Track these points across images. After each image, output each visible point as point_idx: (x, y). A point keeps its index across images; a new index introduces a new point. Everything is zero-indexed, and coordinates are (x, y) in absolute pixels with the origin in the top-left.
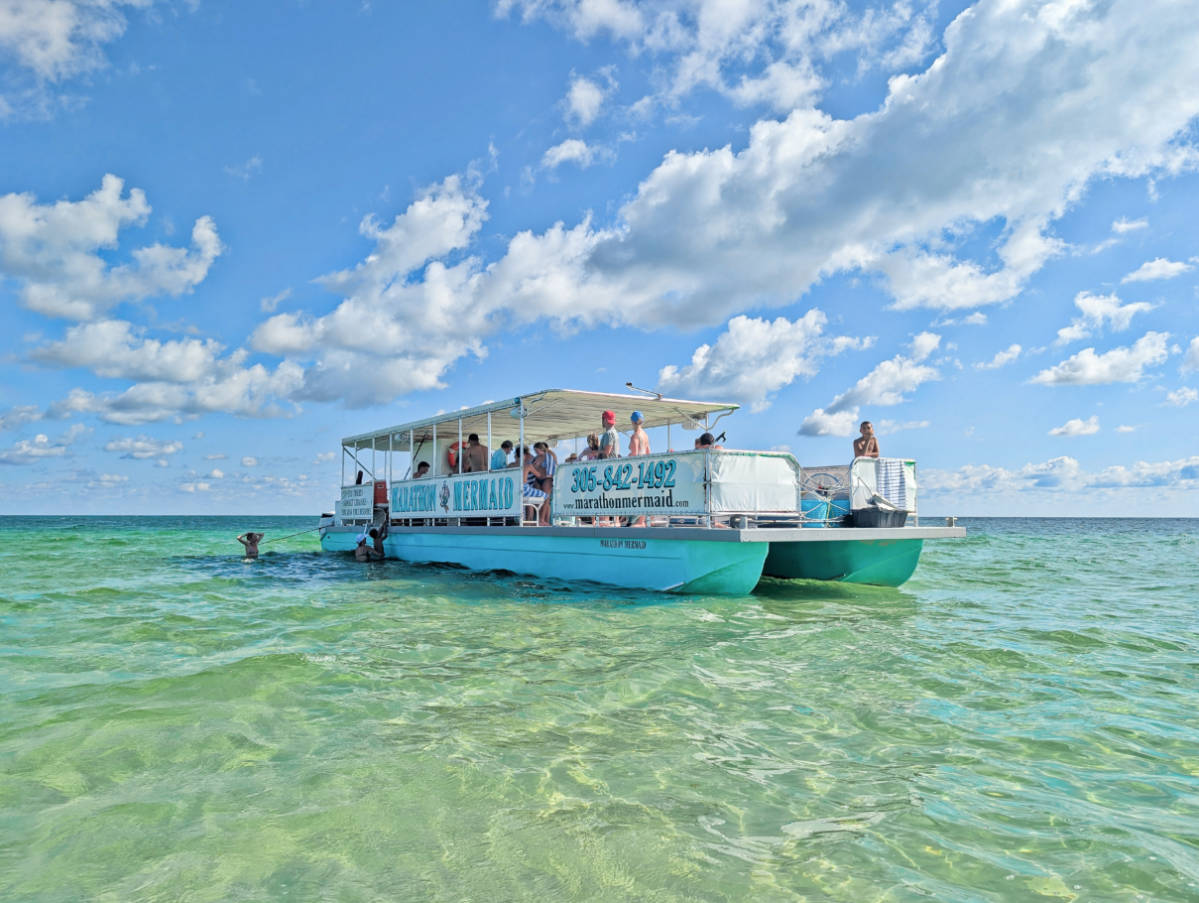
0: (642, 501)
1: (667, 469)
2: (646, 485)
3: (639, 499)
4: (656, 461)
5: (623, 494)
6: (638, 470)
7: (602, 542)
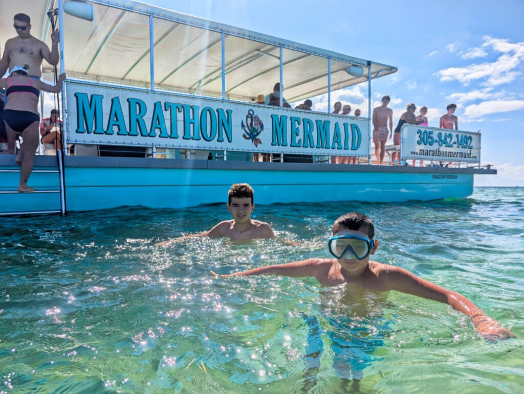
0: (459, 154)
1: (469, 140)
2: (461, 146)
3: (458, 153)
4: (464, 135)
5: (448, 150)
6: (456, 138)
7: (433, 176)
